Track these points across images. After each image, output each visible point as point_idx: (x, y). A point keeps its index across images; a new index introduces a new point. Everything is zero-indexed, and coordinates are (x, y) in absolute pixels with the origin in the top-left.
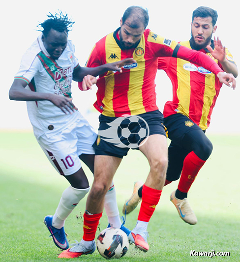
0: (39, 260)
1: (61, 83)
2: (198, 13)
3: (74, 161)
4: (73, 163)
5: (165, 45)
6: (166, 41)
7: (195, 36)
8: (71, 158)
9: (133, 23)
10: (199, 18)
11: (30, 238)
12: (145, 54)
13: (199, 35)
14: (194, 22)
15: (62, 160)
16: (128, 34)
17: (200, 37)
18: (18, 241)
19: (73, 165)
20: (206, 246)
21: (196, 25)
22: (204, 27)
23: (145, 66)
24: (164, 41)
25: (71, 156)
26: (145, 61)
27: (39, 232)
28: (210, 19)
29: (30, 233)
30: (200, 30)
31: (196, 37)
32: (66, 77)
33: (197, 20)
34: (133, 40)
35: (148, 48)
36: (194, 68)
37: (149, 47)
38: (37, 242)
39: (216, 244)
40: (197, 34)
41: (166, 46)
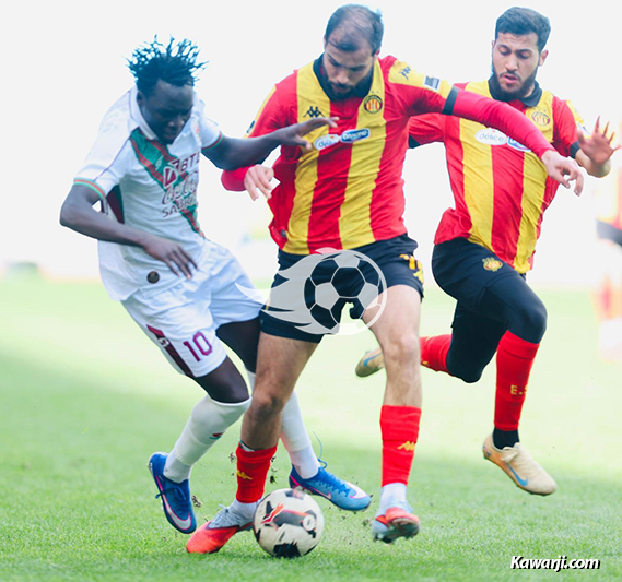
0: (140, 558)
1: (178, 189)
2: (508, 23)
3: (210, 342)
4: (210, 347)
5: (426, 90)
6: (429, 81)
7: (499, 73)
8: (204, 338)
9: (346, 40)
10: (509, 35)
11: (122, 511)
12: (385, 109)
13: (509, 71)
14: (499, 43)
15: (186, 344)
16: (336, 65)
17: (510, 75)
18: (95, 518)
19: (210, 351)
20: (499, 530)
21: (503, 50)
22: (521, 54)
23: (385, 135)
24: (424, 81)
25: (205, 333)
26: (387, 125)
27: (141, 499)
28: (533, 37)
29: (121, 502)
30: (512, 62)
31: (501, 75)
32: (186, 174)
33: (505, 38)
34: (350, 77)
35: (392, 96)
36: (499, 138)
37: (395, 93)
38: (136, 519)
39: (521, 525)
40: (505, 70)
41: (430, 92)
